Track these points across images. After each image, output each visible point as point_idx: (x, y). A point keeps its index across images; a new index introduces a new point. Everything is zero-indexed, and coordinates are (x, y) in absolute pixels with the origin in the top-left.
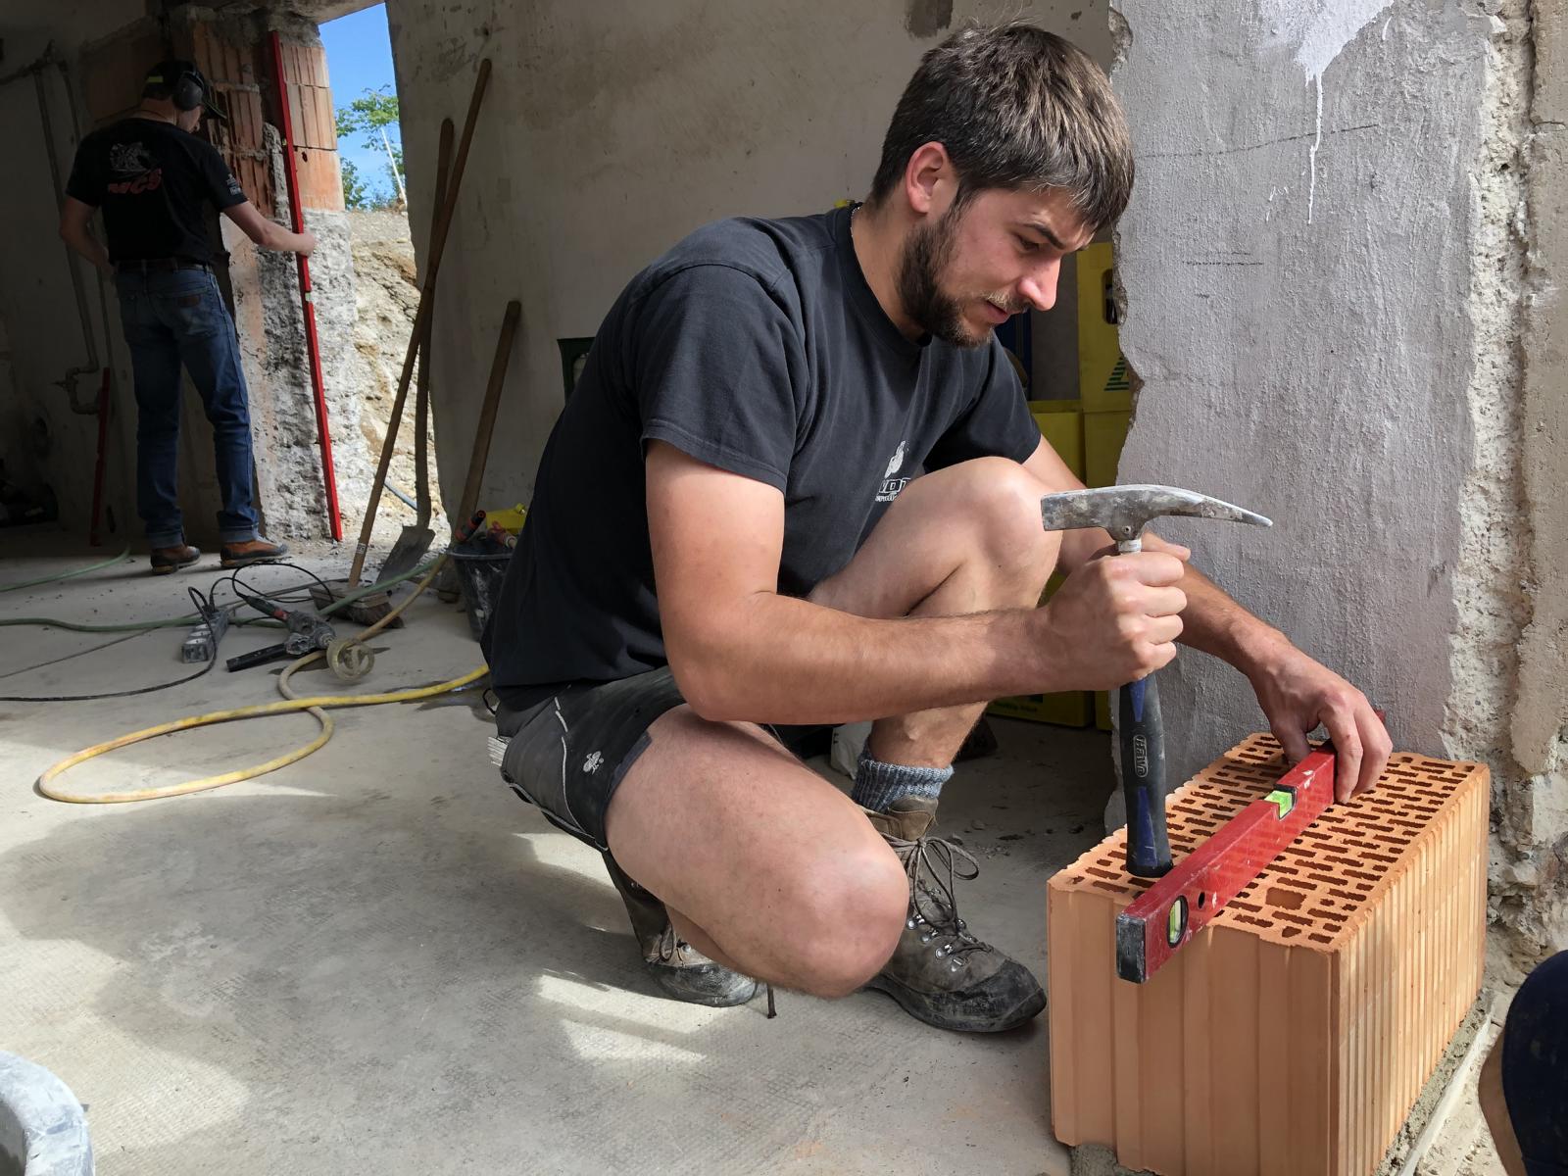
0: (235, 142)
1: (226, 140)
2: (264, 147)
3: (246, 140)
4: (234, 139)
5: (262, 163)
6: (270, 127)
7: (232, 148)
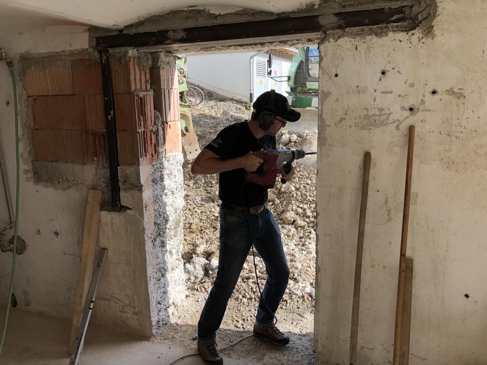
0: (146, 124)
1: (142, 123)
2: (155, 124)
3: (149, 122)
4: (145, 122)
5: (154, 133)
6: (158, 113)
7: (144, 127)
